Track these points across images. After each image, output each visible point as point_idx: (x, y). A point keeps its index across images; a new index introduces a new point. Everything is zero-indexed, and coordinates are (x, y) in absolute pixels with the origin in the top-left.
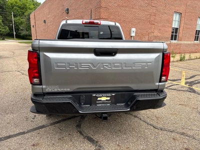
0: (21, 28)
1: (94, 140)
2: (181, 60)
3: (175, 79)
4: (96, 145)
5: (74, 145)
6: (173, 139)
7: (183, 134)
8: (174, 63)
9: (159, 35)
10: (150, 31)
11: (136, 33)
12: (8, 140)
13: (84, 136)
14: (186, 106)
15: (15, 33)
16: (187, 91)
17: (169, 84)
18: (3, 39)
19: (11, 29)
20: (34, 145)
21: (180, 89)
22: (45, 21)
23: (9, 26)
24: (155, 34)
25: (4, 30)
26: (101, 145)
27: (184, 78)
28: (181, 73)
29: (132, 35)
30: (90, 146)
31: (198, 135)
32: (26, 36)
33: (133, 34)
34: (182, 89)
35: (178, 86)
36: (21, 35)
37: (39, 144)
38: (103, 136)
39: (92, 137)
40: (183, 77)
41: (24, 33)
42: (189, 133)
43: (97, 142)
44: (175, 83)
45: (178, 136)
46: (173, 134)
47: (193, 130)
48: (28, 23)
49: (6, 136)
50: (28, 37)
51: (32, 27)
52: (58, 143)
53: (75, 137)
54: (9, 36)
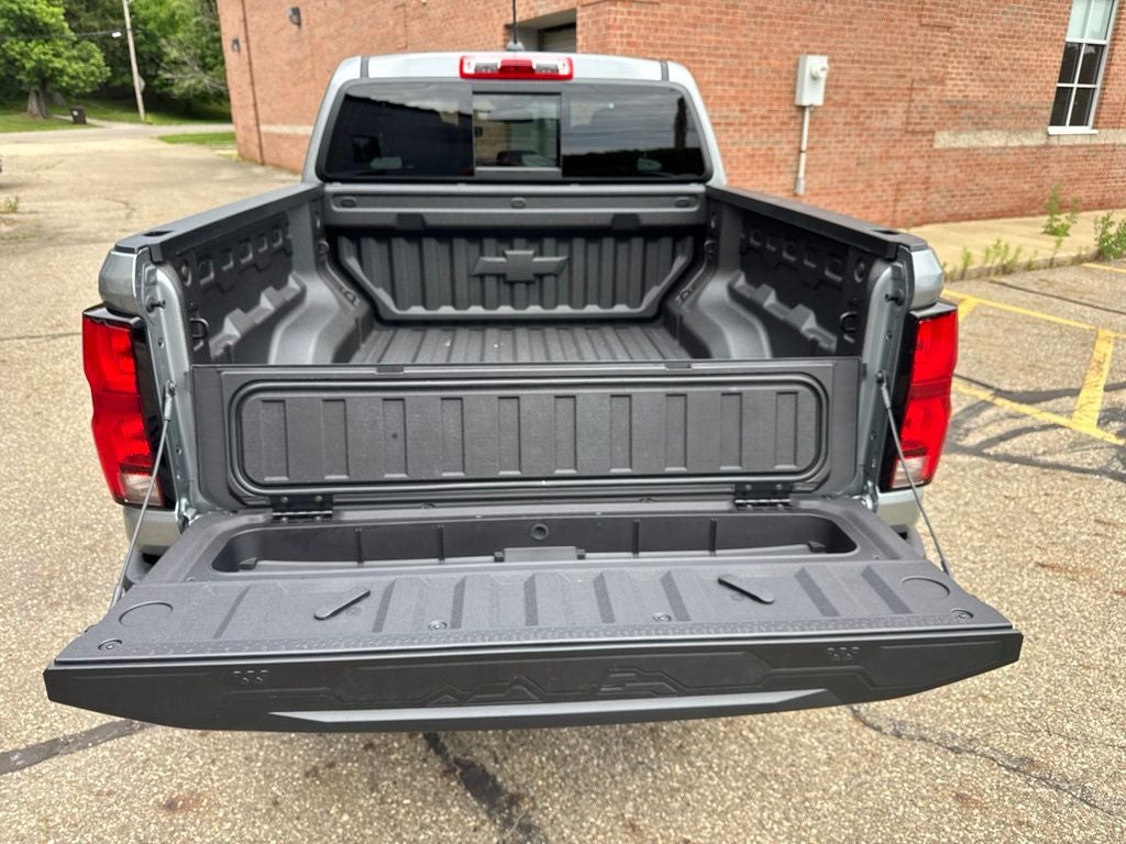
0: (174, 53)
1: (497, 790)
2: (1101, 256)
3: (1045, 386)
4: (508, 822)
5: (386, 817)
6: (959, 797)
7: (1023, 766)
8: (1058, 276)
9: (976, 91)
10: (919, 71)
11: (832, 86)
12: (45, 767)
13: (446, 758)
14: (1073, 574)
15: (139, 84)
16: (1101, 472)
17: (998, 420)
18: (79, 121)
19: (116, 57)
20: (171, 806)
21: (1061, 458)
22: (296, 11)
23: (104, 43)
24: (953, 91)
25: (77, 67)
26: (537, 819)
27: (1102, 383)
28: (1087, 341)
29: (805, 102)
30: (471, 822)
31: (1116, 776)
32: (204, 96)
33: (812, 95)
34: (1073, 459)
35: (1051, 435)
36: (176, 91)
37: (198, 802)
38: (551, 766)
39: (491, 766)
40: (1091, 378)
41: (188, 81)
42: (1060, 762)
43: (514, 800)
44: (1037, 414)
45: (988, 780)
46: (963, 767)
47: (1087, 741)
48: (206, 20)
49: (31, 742)
50: (214, 106)
51: (227, 44)
52: (300, 795)
53: (397, 763)
54: (113, 97)
